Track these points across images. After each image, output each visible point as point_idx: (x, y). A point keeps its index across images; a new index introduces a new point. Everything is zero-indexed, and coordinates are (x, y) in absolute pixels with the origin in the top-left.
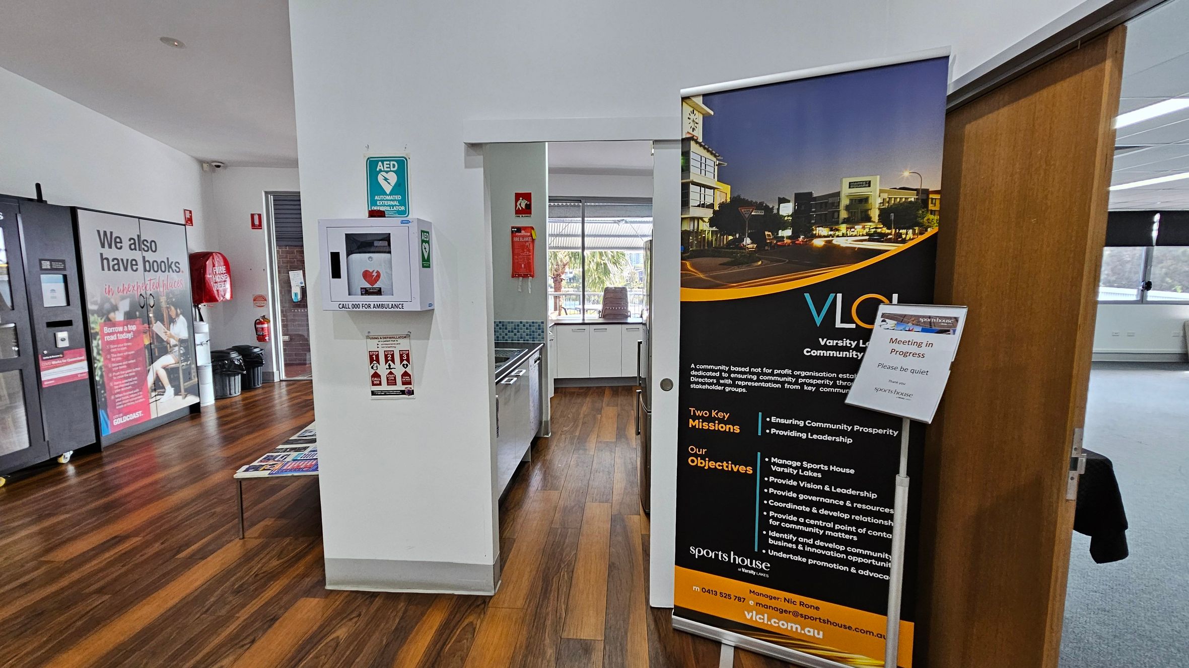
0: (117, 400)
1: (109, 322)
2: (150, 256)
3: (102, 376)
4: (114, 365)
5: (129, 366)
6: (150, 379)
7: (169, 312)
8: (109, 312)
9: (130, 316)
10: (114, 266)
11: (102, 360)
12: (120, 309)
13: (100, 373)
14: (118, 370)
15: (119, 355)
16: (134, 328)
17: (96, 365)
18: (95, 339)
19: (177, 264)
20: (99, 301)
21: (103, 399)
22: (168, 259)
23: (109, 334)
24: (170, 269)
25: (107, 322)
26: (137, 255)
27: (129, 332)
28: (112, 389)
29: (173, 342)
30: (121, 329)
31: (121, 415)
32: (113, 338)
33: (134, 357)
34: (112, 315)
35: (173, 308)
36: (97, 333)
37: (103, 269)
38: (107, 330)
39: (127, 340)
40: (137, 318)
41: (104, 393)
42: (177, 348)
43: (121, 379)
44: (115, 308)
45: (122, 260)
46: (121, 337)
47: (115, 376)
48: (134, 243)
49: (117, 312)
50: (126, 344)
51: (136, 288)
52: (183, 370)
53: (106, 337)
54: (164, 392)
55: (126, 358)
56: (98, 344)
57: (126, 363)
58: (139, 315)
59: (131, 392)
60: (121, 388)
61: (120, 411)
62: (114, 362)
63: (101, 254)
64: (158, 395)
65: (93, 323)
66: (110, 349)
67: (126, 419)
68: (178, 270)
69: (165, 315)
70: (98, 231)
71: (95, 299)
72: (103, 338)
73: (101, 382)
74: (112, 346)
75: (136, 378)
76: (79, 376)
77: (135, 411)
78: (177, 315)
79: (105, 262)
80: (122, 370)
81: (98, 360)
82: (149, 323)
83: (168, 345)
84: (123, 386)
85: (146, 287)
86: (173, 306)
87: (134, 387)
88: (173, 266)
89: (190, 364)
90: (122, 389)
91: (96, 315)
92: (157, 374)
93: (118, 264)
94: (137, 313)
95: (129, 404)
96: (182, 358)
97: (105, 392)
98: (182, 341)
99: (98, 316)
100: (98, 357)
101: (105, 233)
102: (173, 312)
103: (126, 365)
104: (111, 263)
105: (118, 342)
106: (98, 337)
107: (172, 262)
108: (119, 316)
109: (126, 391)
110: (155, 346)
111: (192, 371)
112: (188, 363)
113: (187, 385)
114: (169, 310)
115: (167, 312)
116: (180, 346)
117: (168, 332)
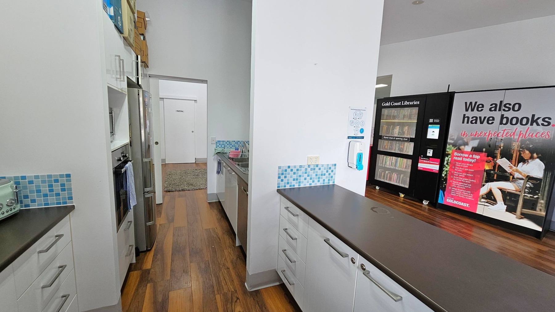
0: (452, 190)
1: (459, 150)
2: (510, 114)
3: (446, 175)
4: (455, 172)
5: (466, 177)
6: (484, 191)
7: (520, 154)
8: (461, 145)
9: (476, 150)
10: (472, 121)
11: (449, 167)
12: (469, 145)
13: (445, 173)
14: (458, 176)
15: (461, 168)
16: (478, 157)
17: (444, 169)
18: (447, 157)
19: (547, 120)
20: (455, 139)
21: (444, 186)
22: (533, 116)
23: (457, 156)
24: (535, 123)
25: (458, 150)
26: (497, 115)
27: (472, 158)
28: (451, 183)
29: (517, 175)
30: (467, 156)
31: (453, 199)
32: (460, 159)
33: (472, 173)
34: (462, 147)
35: (527, 152)
36: (449, 154)
37: (463, 122)
38: (456, 154)
39: (470, 163)
40: (483, 152)
41: (445, 183)
42: (522, 181)
43: (459, 182)
44: (466, 144)
45: (480, 118)
46: (465, 159)
47: (455, 178)
48: (496, 107)
49: (466, 146)
50: (468, 164)
51: (487, 134)
52: (524, 199)
53: (454, 157)
54: (495, 204)
55: (467, 172)
56: (448, 160)
58: (485, 150)
59: (464, 191)
60: (457, 186)
61: (452, 197)
62: (456, 171)
63: (464, 115)
64: (487, 202)
65: (448, 149)
66: (456, 164)
67: (456, 202)
68: (546, 124)
69: (514, 155)
70: (466, 103)
71: (453, 137)
72: (452, 158)
73: (445, 178)
74: (457, 163)
75: (470, 185)
76: (434, 170)
77: (464, 202)
78: (532, 158)
79: (466, 119)
80: (461, 177)
81: (446, 167)
82: (494, 157)
83: (511, 177)
84: (458, 185)
85: (498, 135)
86: (527, 150)
87: (467, 189)
88: (540, 121)
89: (538, 198)
90: (458, 187)
91: (451, 146)
92: (491, 190)
93: (476, 120)
94: (484, 149)
95: (460, 196)
96: (527, 190)
97: (446, 183)
98: (529, 178)
99: (453, 146)
100: (446, 166)
101: (471, 103)
102: (526, 154)
103: (465, 175)
104: (470, 120)
105: (462, 162)
106: (449, 156)
107: (539, 118)
108: (468, 149)
109: (460, 189)
110: (495, 173)
111: (539, 205)
112: (535, 197)
113: (526, 211)
114: (521, 152)
115: (518, 153)
116: (528, 181)
117: (514, 168)
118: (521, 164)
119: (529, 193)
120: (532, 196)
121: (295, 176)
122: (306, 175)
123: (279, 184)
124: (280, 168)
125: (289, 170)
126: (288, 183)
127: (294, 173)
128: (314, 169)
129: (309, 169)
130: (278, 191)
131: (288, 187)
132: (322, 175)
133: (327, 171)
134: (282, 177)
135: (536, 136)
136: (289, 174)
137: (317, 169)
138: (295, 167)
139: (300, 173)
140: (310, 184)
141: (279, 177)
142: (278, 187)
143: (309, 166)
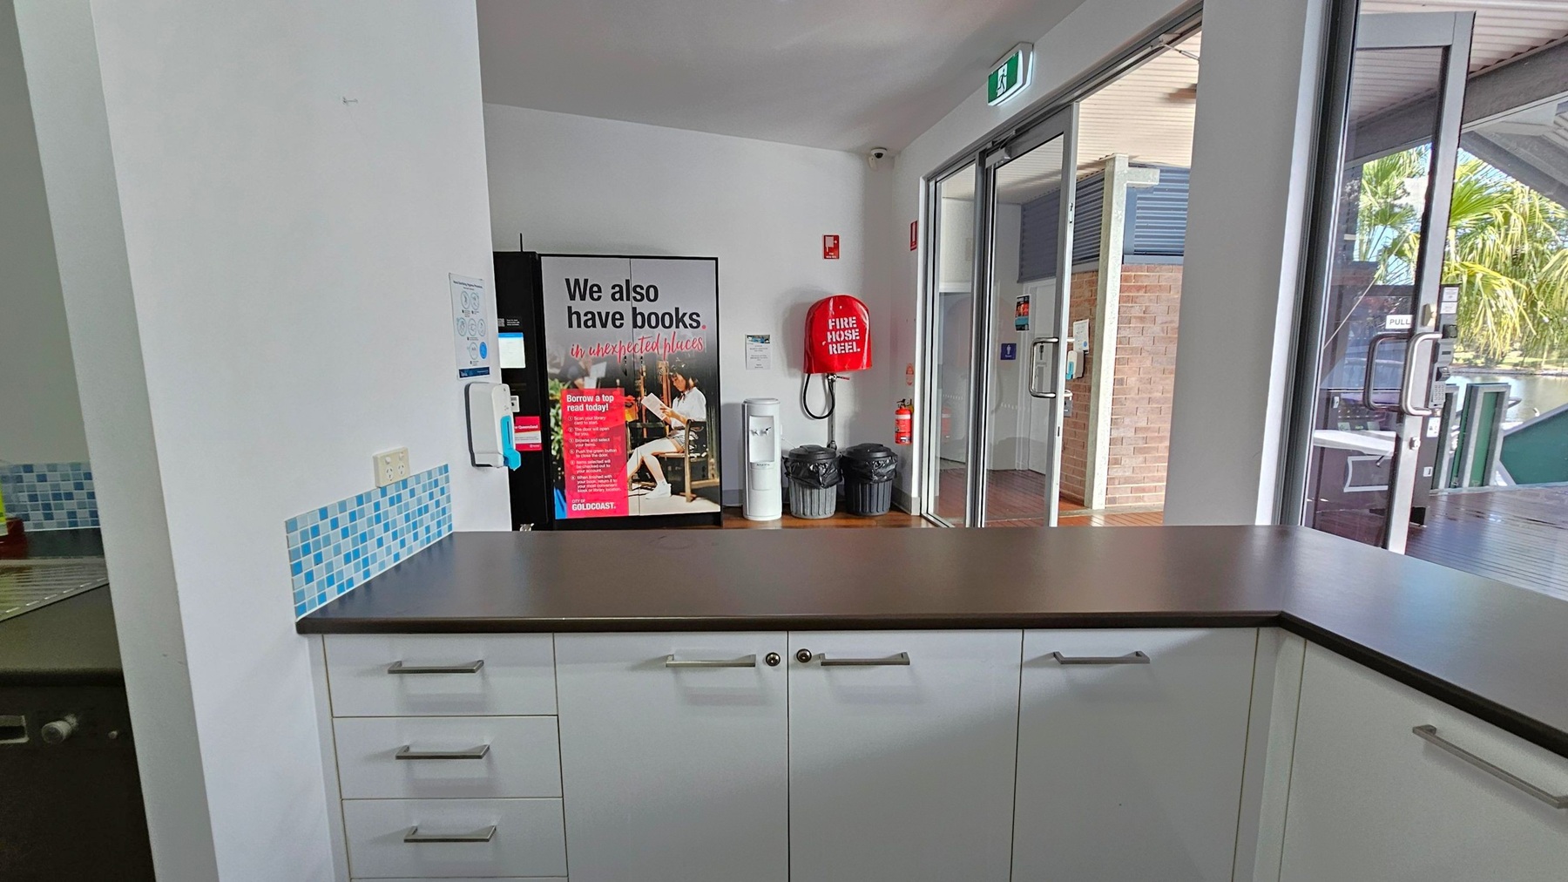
0: (579, 482)
1: (574, 389)
2: (645, 307)
3: (559, 451)
4: (577, 440)
5: (599, 445)
6: (632, 467)
7: (672, 382)
8: (575, 378)
9: (605, 384)
10: (586, 322)
11: (561, 432)
12: (591, 374)
13: (557, 448)
14: (583, 448)
15: (585, 429)
16: (611, 399)
17: (552, 438)
18: (554, 407)
19: (694, 317)
20: (562, 365)
21: (560, 478)
22: (677, 309)
23: (573, 404)
24: (681, 324)
25: (571, 389)
26: (625, 307)
27: (602, 403)
28: (573, 468)
29: (675, 423)
30: (590, 399)
31: (584, 501)
32: (580, 408)
33: (607, 435)
34: (579, 382)
35: (680, 377)
36: (557, 401)
37: (571, 326)
38: (569, 398)
39: (600, 413)
40: (616, 387)
41: (561, 471)
42: (682, 433)
43: (587, 459)
44: (585, 374)
45: (599, 314)
46: (589, 408)
47: (579, 454)
48: (621, 292)
49: (586, 378)
50: (596, 418)
51: (617, 349)
52: (691, 464)
53: (568, 407)
54: (655, 487)
55: (598, 435)
56: (557, 414)
57: (596, 440)
58: (620, 382)
59: (599, 477)
60: (585, 469)
61: (581, 496)
62: (577, 437)
63: (570, 308)
64: (641, 488)
65: (551, 389)
66: (574, 421)
67: (590, 506)
68: (695, 324)
69: (664, 386)
70: (568, 281)
71: (557, 361)
72: (564, 408)
73: (558, 458)
74: (576, 418)
75: (609, 461)
76: (531, 446)
77: (604, 501)
78: (688, 387)
79: (574, 317)
80: (589, 448)
81: (557, 432)
82: (637, 394)
83: (667, 427)
84: (588, 467)
85: (634, 349)
86: (680, 374)
87: (605, 471)
88: (687, 320)
89: (706, 456)
90: (587, 471)
91: (556, 380)
92: (643, 462)
93: (593, 319)
94: (618, 381)
95: (595, 490)
96: (691, 447)
97: (563, 470)
98: (692, 424)
99: (560, 382)
100: (556, 429)
101: (577, 281)
102: (680, 382)
103: (595, 443)
104: (583, 319)
105: (586, 414)
106: (558, 406)
107: (684, 314)
108: (590, 383)
109: (593, 474)
110: (644, 426)
111: (710, 467)
112: (703, 455)
113: (698, 485)
114: (673, 380)
115: (669, 381)
116: (690, 430)
117: (669, 409)
118: (676, 400)
119: (695, 451)
120: (699, 454)
121: (348, 546)
122: (378, 529)
123: (298, 596)
124: (291, 525)
125: (325, 525)
126: (331, 581)
127: (345, 533)
128: (399, 498)
129: (384, 502)
130: (305, 627)
131: (333, 595)
132: (420, 512)
133: (431, 496)
134: (307, 561)
135: (686, 346)
136: (327, 541)
137: (405, 493)
138: (343, 506)
139: (362, 525)
140: (397, 557)
141: (296, 569)
142: (299, 610)
143: (384, 491)
